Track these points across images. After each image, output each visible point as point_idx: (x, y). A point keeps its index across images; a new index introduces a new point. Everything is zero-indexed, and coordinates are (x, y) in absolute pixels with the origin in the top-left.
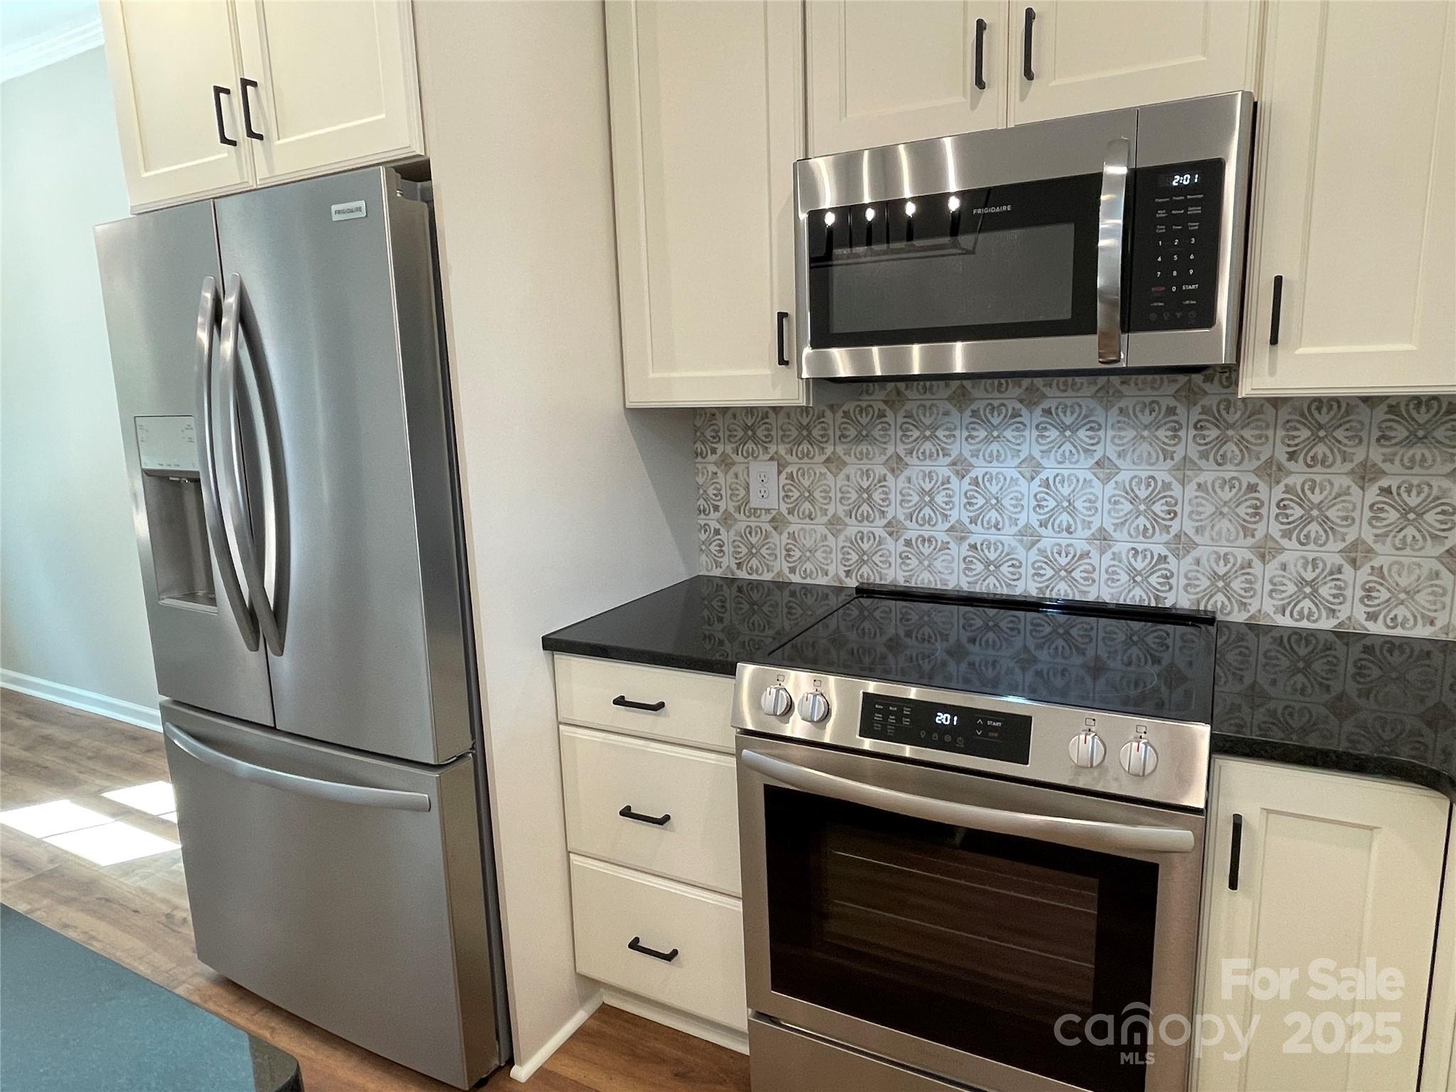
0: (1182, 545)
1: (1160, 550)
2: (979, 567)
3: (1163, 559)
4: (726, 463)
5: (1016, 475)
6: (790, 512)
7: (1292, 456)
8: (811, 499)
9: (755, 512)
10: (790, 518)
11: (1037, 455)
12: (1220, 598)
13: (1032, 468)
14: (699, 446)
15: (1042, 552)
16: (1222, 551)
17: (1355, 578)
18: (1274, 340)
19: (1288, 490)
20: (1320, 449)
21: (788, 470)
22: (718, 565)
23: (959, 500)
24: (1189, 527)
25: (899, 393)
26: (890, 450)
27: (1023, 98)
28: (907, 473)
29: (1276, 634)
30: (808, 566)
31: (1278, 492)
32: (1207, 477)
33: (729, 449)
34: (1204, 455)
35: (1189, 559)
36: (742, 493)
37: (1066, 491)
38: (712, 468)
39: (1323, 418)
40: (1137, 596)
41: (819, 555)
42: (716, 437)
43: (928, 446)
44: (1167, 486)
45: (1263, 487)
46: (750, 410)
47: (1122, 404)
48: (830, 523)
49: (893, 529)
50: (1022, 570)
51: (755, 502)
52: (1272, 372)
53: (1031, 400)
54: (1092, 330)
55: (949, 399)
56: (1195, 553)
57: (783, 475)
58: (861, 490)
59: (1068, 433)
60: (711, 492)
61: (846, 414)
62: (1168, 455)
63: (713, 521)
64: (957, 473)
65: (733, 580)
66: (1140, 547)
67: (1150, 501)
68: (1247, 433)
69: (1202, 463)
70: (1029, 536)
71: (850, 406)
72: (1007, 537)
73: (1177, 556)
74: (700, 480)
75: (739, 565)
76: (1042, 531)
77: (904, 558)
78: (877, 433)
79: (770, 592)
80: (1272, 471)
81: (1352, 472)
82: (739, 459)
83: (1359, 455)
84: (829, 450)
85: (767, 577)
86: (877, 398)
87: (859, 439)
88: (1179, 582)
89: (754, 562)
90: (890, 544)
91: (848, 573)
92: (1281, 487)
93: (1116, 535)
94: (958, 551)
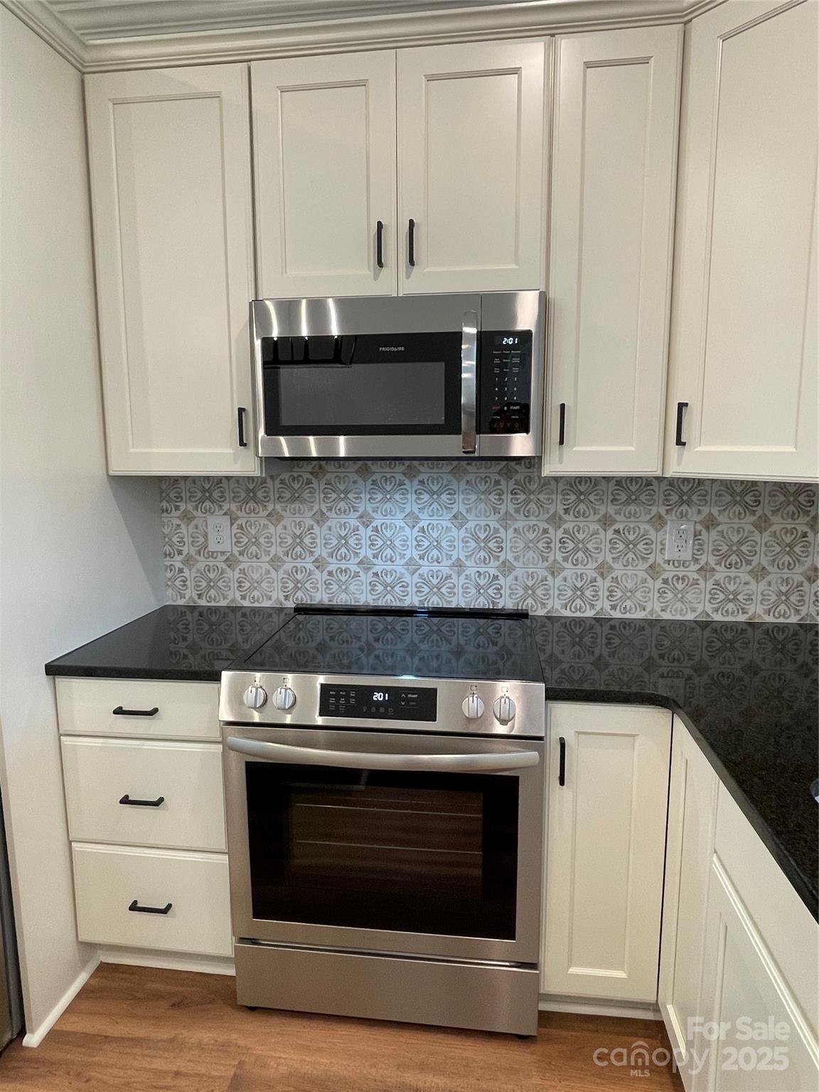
0: (506, 568)
1: (493, 572)
2: (380, 588)
3: (496, 578)
4: (187, 517)
5: (403, 524)
6: (241, 553)
7: (567, 511)
8: (257, 544)
9: (212, 555)
10: (241, 558)
11: (416, 511)
12: (530, 601)
13: (413, 519)
14: (165, 504)
15: (421, 576)
16: (530, 571)
18: (561, 442)
19: (566, 532)
20: (582, 507)
21: (239, 522)
22: (182, 596)
23: (365, 542)
24: (510, 557)
25: (321, 467)
26: (316, 508)
27: (408, 276)
28: (328, 523)
29: (563, 621)
30: (256, 594)
31: (560, 534)
32: (519, 525)
33: (190, 506)
34: (517, 511)
35: (511, 577)
36: (202, 540)
37: (435, 535)
38: (176, 521)
39: (582, 488)
40: (481, 603)
41: (264, 585)
42: (179, 497)
43: (342, 505)
44: (496, 530)
45: (551, 531)
46: (207, 478)
47: (468, 477)
48: (272, 560)
49: (319, 563)
50: (409, 589)
51: (213, 546)
52: (561, 462)
53: (411, 474)
54: (458, 432)
55: (357, 472)
56: (515, 573)
57: (235, 526)
58: (295, 537)
59: (435, 497)
60: (175, 539)
61: (282, 482)
62: (496, 511)
63: (177, 562)
64: (363, 523)
65: (195, 608)
66: (482, 570)
67: (487, 540)
68: (541, 497)
69: (516, 516)
70: (412, 566)
71: (285, 476)
72: (398, 567)
73: (504, 576)
74: (166, 531)
75: (200, 596)
76: (421, 562)
77: (328, 584)
78: (306, 495)
79: (225, 615)
80: (555, 520)
81: (599, 520)
82: (199, 514)
83: (602, 509)
84: (270, 507)
85: (223, 603)
86: (305, 471)
87: (293, 499)
88: (506, 592)
89: (212, 592)
90: (317, 575)
91: (286, 598)
92: (561, 530)
93: (468, 563)
94: (366, 578)
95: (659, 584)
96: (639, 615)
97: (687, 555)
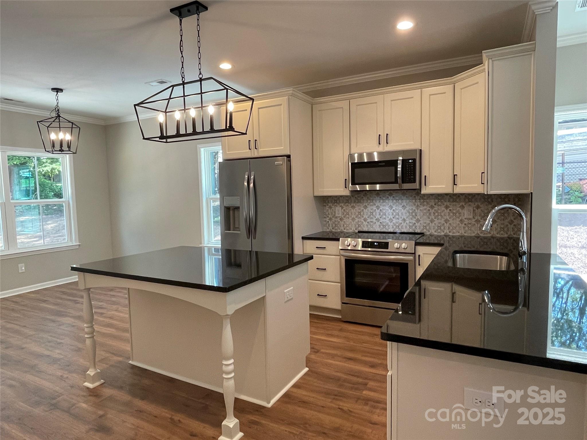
0: (418, 221)
1: (414, 222)
2: (382, 226)
3: (415, 223)
4: (330, 207)
5: (388, 209)
6: (344, 217)
7: (435, 204)
8: (348, 214)
9: (336, 217)
10: (344, 218)
11: (392, 205)
12: (425, 230)
13: (391, 207)
14: (325, 204)
15: (393, 223)
16: (425, 221)
17: (447, 225)
18: (425, 185)
19: (435, 210)
20: (440, 203)
21: (344, 209)
22: (328, 229)
23: (378, 214)
24: (419, 217)
25: (366, 193)
26: (364, 205)
28: (367, 209)
29: (435, 236)
30: (348, 228)
31: (433, 211)
32: (421, 208)
33: (331, 205)
34: (421, 204)
35: (419, 223)
36: (334, 214)
37: (397, 211)
38: (327, 209)
39: (440, 198)
40: (411, 231)
41: (350, 226)
42: (328, 202)
43: (371, 204)
44: (415, 210)
45: (431, 210)
46: (336, 196)
47: (406, 195)
48: (352, 219)
49: (365, 220)
50: (390, 227)
51: (337, 215)
52: (426, 190)
53: (391, 195)
54: (397, 183)
55: (375, 195)
56: (420, 222)
57: (343, 210)
58: (359, 212)
59: (397, 201)
60: (327, 213)
61: (355, 198)
62: (415, 205)
63: (327, 219)
64: (377, 209)
65: (332, 232)
66: (411, 221)
67: (412, 213)
68: (428, 201)
69: (421, 206)
70: (391, 220)
71: (356, 196)
72: (387, 221)
73: (418, 223)
74: (325, 211)
75: (333, 229)
76: (393, 219)
77: (367, 225)
78: (362, 201)
79: (339, 234)
80: (432, 207)
81: (445, 207)
82: (333, 207)
83: (445, 203)
84: (352, 204)
85: (339, 231)
86: (362, 194)
87: (358, 202)
88: (418, 227)
89: (336, 228)
90: (364, 223)
91: (356, 229)
92: (434, 210)
93: (407, 219)
94: (378, 224)
95: (463, 225)
96: (458, 234)
97: (471, 217)
